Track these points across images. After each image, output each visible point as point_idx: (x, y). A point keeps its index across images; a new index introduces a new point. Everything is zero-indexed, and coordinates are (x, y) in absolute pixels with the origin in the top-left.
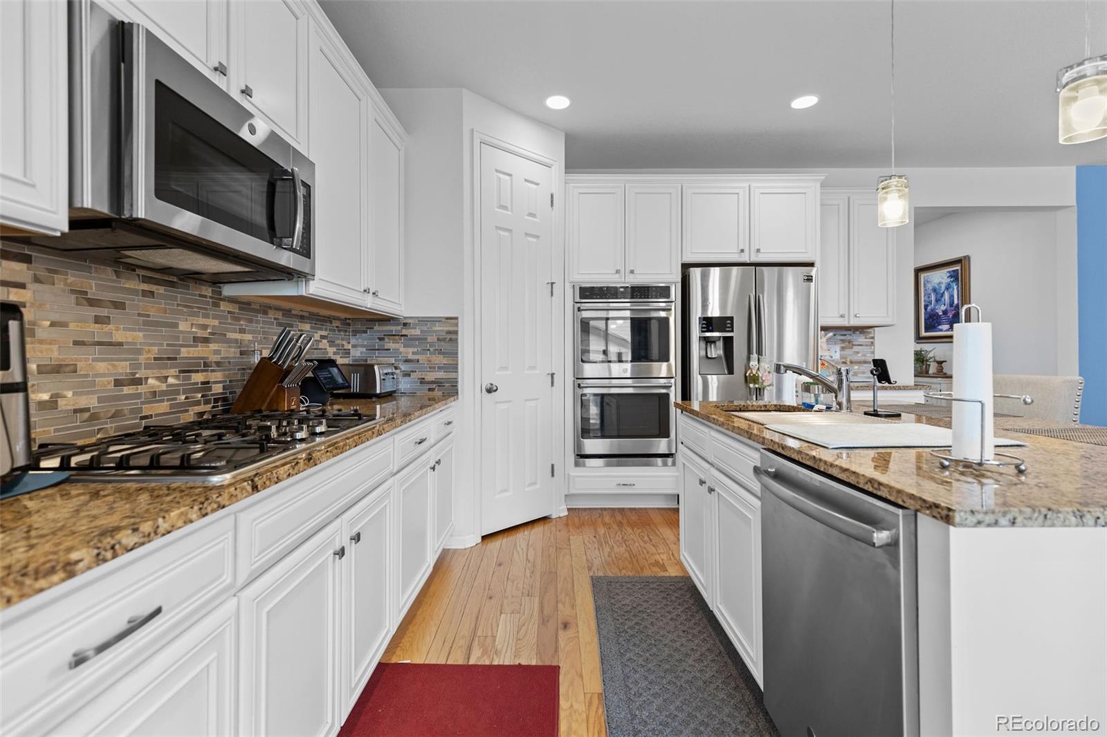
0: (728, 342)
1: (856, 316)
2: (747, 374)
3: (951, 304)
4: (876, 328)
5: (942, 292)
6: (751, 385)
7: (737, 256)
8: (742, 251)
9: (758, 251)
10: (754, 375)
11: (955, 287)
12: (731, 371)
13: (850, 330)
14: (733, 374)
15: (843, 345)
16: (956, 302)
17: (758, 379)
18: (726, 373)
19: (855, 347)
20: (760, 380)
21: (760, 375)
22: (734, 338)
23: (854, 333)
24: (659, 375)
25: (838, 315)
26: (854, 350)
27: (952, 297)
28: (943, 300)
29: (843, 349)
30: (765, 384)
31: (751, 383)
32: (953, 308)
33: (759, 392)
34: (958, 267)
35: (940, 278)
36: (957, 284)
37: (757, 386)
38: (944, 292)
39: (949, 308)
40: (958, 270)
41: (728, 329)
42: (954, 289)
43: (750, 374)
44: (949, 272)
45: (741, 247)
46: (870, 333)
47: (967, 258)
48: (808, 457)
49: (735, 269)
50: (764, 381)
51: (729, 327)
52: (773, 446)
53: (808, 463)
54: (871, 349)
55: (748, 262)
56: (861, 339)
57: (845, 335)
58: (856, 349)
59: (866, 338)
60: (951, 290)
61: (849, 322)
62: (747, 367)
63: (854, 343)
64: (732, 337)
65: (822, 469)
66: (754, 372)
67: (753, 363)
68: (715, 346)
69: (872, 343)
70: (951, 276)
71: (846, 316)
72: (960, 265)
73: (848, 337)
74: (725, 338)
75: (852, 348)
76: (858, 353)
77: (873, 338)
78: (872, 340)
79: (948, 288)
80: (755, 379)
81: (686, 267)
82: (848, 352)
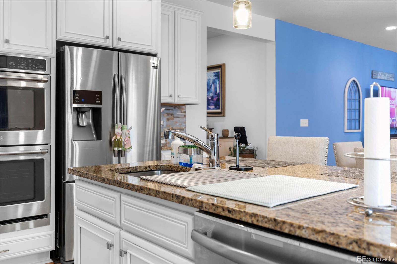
0: (97, 113)
1: (179, 96)
2: (113, 140)
3: (216, 93)
4: (187, 106)
5: (210, 85)
6: (116, 149)
7: (103, 41)
8: (107, 37)
9: (119, 39)
10: (118, 140)
11: (218, 82)
12: (99, 137)
13: (172, 106)
14: (101, 139)
15: (168, 117)
16: (218, 92)
17: (121, 144)
18: (95, 138)
19: (175, 119)
20: (123, 145)
21: (123, 140)
22: (102, 108)
23: (175, 108)
24: (35, 142)
25: (167, 95)
26: (174, 121)
27: (216, 88)
28: (211, 90)
29: (168, 120)
30: (126, 147)
31: (115, 147)
32: (216, 95)
33: (121, 153)
34: (219, 70)
35: (210, 76)
36: (219, 81)
37: (120, 149)
38: (211, 86)
39: (215, 95)
40: (219, 72)
41: (97, 102)
42: (217, 84)
43: (115, 139)
44: (214, 73)
45: (106, 34)
46: (183, 109)
47: (224, 65)
48: (266, 220)
49: (95, 50)
50: (125, 145)
51: (98, 100)
52: (215, 210)
53: (267, 225)
54: (184, 120)
55: (112, 47)
56: (179, 113)
57: (169, 110)
58: (176, 120)
59: (181, 112)
60: (215, 84)
61: (175, 100)
62: (113, 133)
63: (175, 116)
64: (101, 108)
65: (286, 231)
66: (118, 138)
67: (117, 130)
68: (86, 116)
69: (185, 116)
70: (215, 76)
71: (173, 96)
72: (220, 69)
73: (171, 112)
74: (94, 110)
75: (173, 119)
76: (177, 122)
77: (185, 112)
78: (184, 114)
79: (214, 82)
80: (119, 143)
81: (60, 45)
82: (171, 122)
